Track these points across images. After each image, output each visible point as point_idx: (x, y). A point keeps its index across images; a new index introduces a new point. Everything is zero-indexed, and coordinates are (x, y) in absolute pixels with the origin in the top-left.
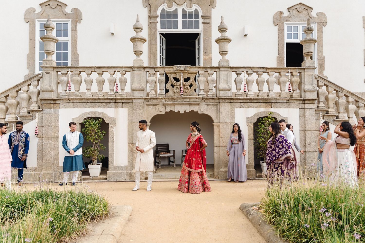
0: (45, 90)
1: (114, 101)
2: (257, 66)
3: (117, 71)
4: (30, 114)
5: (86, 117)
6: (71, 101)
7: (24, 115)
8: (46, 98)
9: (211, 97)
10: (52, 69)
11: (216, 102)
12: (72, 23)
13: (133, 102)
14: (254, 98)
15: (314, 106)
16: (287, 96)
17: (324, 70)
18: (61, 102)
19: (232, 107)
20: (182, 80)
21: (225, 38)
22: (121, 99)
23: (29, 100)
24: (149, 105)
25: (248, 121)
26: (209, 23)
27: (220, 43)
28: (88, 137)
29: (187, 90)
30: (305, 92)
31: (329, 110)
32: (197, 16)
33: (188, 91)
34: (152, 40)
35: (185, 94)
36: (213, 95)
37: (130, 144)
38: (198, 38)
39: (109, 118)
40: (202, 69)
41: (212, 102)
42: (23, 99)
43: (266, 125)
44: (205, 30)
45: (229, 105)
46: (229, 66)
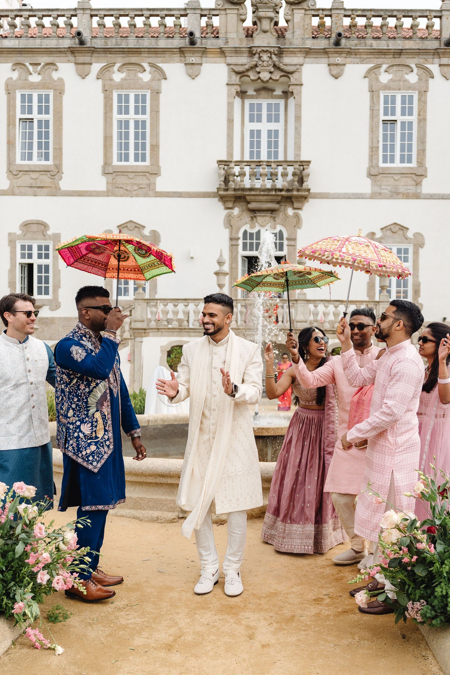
2: (334, 299)
5: (173, 345)
17: (419, 296)
32: (281, 237)
34: (233, 264)
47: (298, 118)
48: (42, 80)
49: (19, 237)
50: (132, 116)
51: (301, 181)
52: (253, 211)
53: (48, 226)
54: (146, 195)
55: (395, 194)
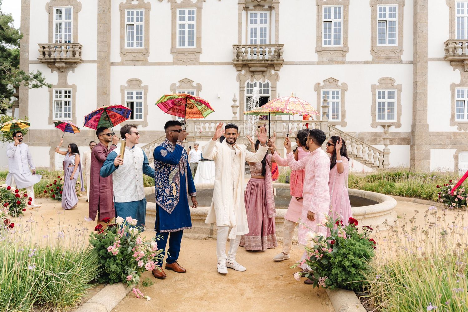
12: (197, 91)
17: (345, 118)
26: (275, 91)
32: (268, 86)
44: (272, 95)
46: (281, 120)
47: (277, 21)
48: (138, 3)
49: (126, 88)
50: (187, 22)
51: (279, 55)
52: (253, 72)
53: (142, 81)
54: (194, 64)
55: (331, 62)
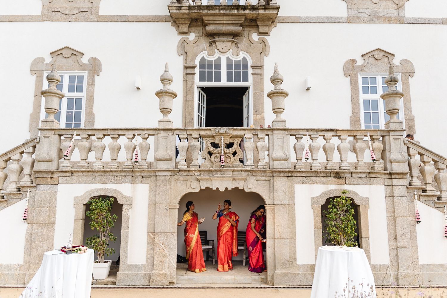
0: (40, 160)
1: (131, 174)
2: (324, 128)
3: (136, 134)
4: (20, 191)
5: (92, 196)
6: (75, 174)
7: (12, 193)
8: (42, 170)
9: (261, 169)
10: (53, 132)
11: (269, 176)
12: (89, 75)
13: (156, 176)
14: (321, 170)
15: (405, 182)
16: (366, 168)
17: (415, 133)
18: (61, 175)
19: (291, 183)
20: (223, 146)
21: (280, 91)
22: (141, 171)
23: (21, 172)
24: (177, 180)
25: (314, 202)
26: (261, 74)
27: (274, 98)
28: (94, 223)
29: (229, 160)
30: (392, 163)
31: (427, 188)
33: (231, 161)
34: (188, 96)
35: (227, 165)
36: (265, 167)
37: (150, 234)
38: (247, 92)
39: (124, 197)
40: (249, 132)
41: (263, 176)
42: (12, 171)
43: (339, 208)
44: (255, 83)
45: (287, 180)
46: (285, 128)
52: (212, 35)
54: (86, 20)
55: (375, 18)
